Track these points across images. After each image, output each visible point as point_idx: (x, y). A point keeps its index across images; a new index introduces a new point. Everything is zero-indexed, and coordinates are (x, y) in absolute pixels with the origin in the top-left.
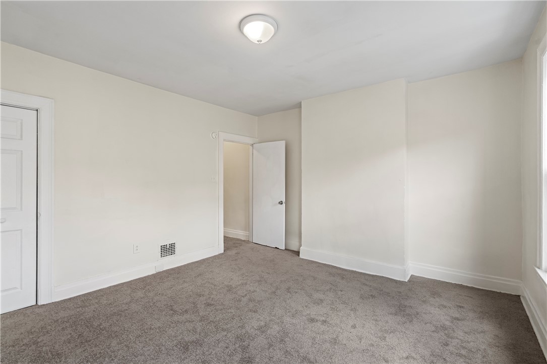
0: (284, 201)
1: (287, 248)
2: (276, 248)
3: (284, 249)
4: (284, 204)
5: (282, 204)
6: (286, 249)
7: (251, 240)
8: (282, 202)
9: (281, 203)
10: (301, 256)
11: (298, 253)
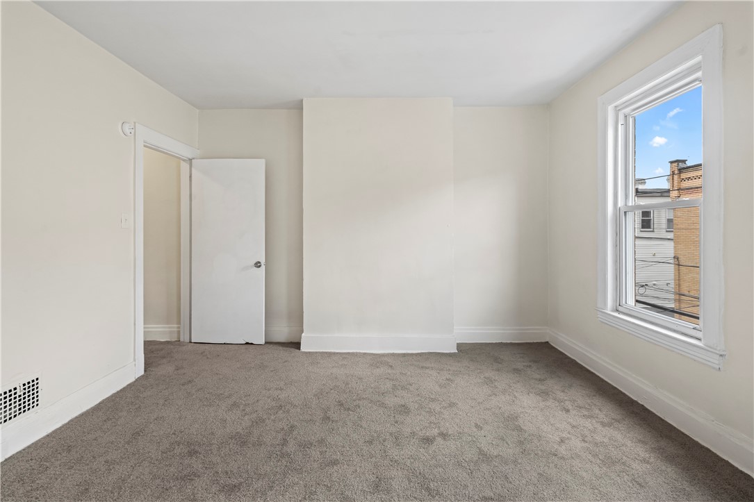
0: (263, 261)
1: (269, 340)
2: (247, 343)
3: (263, 342)
4: (263, 267)
5: (260, 266)
6: (266, 343)
7: (186, 339)
8: (259, 262)
9: (258, 265)
10: (303, 348)
11: (297, 345)
